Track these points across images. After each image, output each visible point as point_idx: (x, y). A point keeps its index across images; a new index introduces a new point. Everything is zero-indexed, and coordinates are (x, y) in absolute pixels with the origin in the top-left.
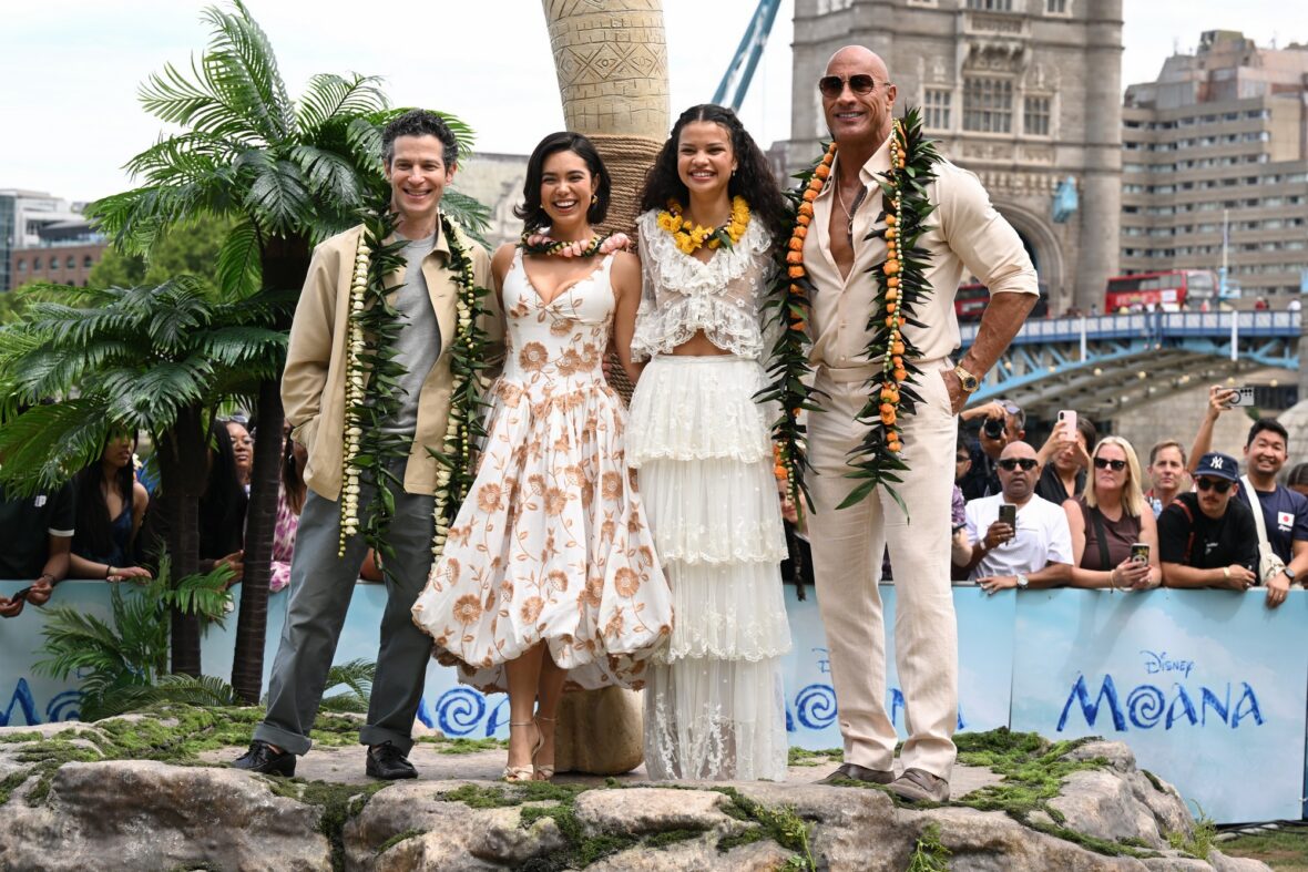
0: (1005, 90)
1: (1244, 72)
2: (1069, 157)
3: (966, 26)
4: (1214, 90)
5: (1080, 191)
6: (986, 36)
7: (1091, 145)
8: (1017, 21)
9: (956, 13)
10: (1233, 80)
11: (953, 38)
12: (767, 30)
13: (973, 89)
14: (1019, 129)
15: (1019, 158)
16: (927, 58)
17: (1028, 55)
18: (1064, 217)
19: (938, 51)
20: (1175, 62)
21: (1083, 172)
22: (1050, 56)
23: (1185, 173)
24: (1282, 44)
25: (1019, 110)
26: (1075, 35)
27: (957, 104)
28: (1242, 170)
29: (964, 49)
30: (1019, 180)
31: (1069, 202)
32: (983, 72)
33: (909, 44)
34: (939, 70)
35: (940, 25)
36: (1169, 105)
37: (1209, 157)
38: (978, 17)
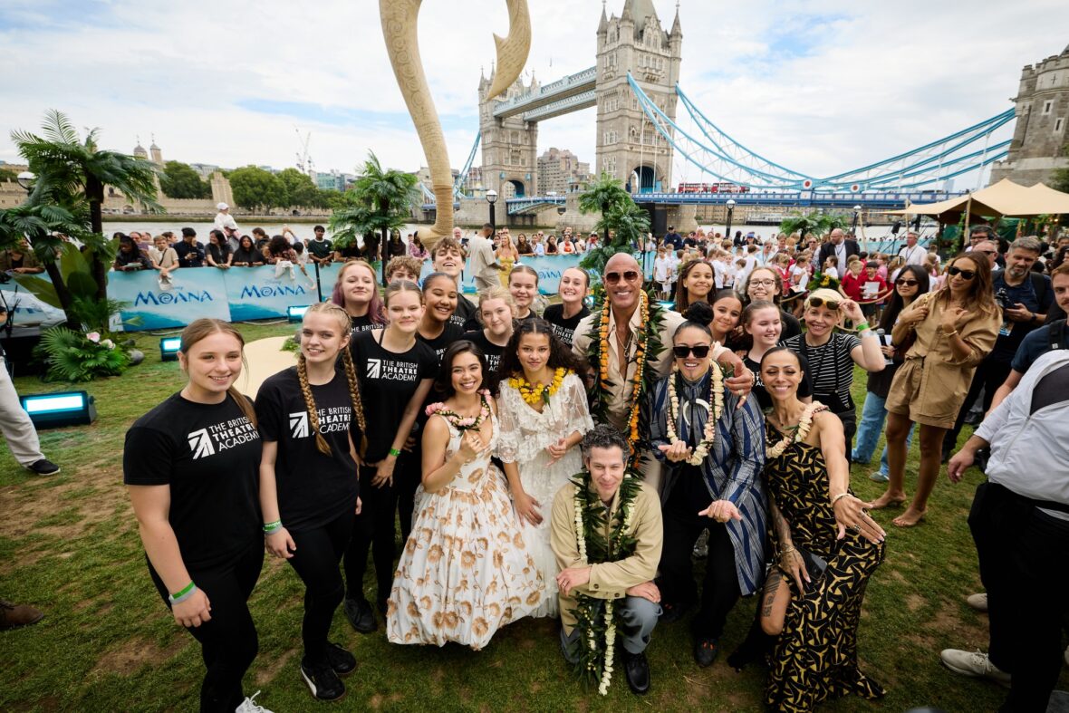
0: (518, 158)
1: (557, 155)
2: (529, 169)
3: (511, 146)
4: (551, 158)
5: (530, 175)
6: (514, 148)
7: (532, 167)
8: (520, 145)
9: (509, 144)
10: (555, 156)
11: (509, 148)
13: (512, 157)
14: (520, 164)
15: (520, 170)
16: (504, 151)
17: (521, 151)
18: (528, 180)
19: (507, 151)
20: (546, 153)
21: (531, 172)
22: (525, 152)
23: (547, 172)
25: (520, 161)
26: (529, 148)
27: (510, 160)
28: (556, 172)
29: (511, 150)
30: (520, 173)
31: (529, 177)
32: (514, 154)
33: (501, 149)
34: (507, 154)
35: (506, 146)
36: (545, 161)
37: (551, 170)
38: (514, 145)
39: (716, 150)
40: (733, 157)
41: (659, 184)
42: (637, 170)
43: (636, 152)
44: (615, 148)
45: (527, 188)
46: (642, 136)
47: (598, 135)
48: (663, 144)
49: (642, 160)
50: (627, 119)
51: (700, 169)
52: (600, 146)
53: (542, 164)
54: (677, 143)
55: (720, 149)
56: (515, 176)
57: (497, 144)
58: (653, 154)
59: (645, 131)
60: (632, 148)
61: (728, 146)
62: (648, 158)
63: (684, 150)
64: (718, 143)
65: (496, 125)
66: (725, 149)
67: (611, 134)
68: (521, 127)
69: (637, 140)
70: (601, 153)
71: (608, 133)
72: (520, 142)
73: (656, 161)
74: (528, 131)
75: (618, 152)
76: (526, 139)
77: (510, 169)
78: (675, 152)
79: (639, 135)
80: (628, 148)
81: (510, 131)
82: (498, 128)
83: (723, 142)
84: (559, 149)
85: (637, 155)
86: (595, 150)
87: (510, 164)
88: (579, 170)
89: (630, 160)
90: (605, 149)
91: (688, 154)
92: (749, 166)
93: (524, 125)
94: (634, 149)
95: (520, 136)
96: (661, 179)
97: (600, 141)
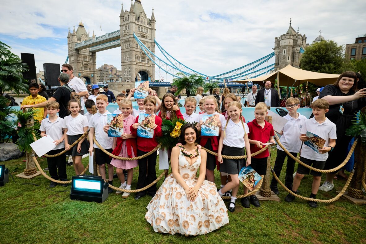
0: (87, 67)
1: (107, 67)
2: (92, 72)
3: (83, 62)
4: (105, 68)
5: (93, 75)
6: (85, 63)
7: (94, 72)
8: (88, 62)
9: (83, 61)
10: (106, 68)
11: (83, 63)
12: (67, 62)
13: (84, 67)
14: (88, 70)
15: (88, 72)
16: (80, 64)
17: (89, 64)
18: (92, 77)
19: (81, 64)
20: (102, 66)
21: (93, 73)
22: (90, 65)
23: (103, 74)
24: (110, 65)
25: (88, 69)
26: (92, 63)
27: (83, 68)
28: (107, 74)
29: (83, 64)
30: (88, 74)
31: (93, 76)
32: (85, 66)
33: (79, 63)
34: (82, 65)
35: (82, 62)
36: (102, 69)
37: (105, 73)
38: (84, 61)
39: (172, 65)
40: (179, 68)
41: (149, 79)
42: (140, 72)
43: (139, 65)
44: (129, 63)
45: (92, 80)
46: (141, 59)
47: (122, 58)
48: (150, 62)
49: (141, 68)
50: (134, 51)
51: (165, 72)
52: (123, 62)
53: (100, 70)
54: (156, 62)
55: (173, 65)
56: (86, 75)
57: (76, 61)
58: (146, 66)
59: (142, 57)
60: (137, 64)
61: (176, 64)
62: (144, 68)
63: (158, 64)
64: (172, 62)
65: (76, 53)
66: (175, 65)
67: (128, 58)
68: (88, 54)
69: (139, 60)
70: (124, 65)
71: (126, 57)
72: (88, 61)
73: (147, 69)
74: (91, 56)
75: (131, 65)
76: (91, 59)
77: (83, 72)
78: (156, 65)
79: (140, 58)
80: (135, 63)
81: (83, 56)
82: (77, 54)
83: (174, 62)
84: (108, 64)
85: (139, 66)
86: (121, 64)
87: (83, 70)
88: (117, 73)
89: (137, 69)
90: (125, 64)
91: (160, 66)
92: (185, 71)
93: (90, 53)
94: (138, 64)
95: (88, 58)
96: (150, 77)
97: (123, 60)
